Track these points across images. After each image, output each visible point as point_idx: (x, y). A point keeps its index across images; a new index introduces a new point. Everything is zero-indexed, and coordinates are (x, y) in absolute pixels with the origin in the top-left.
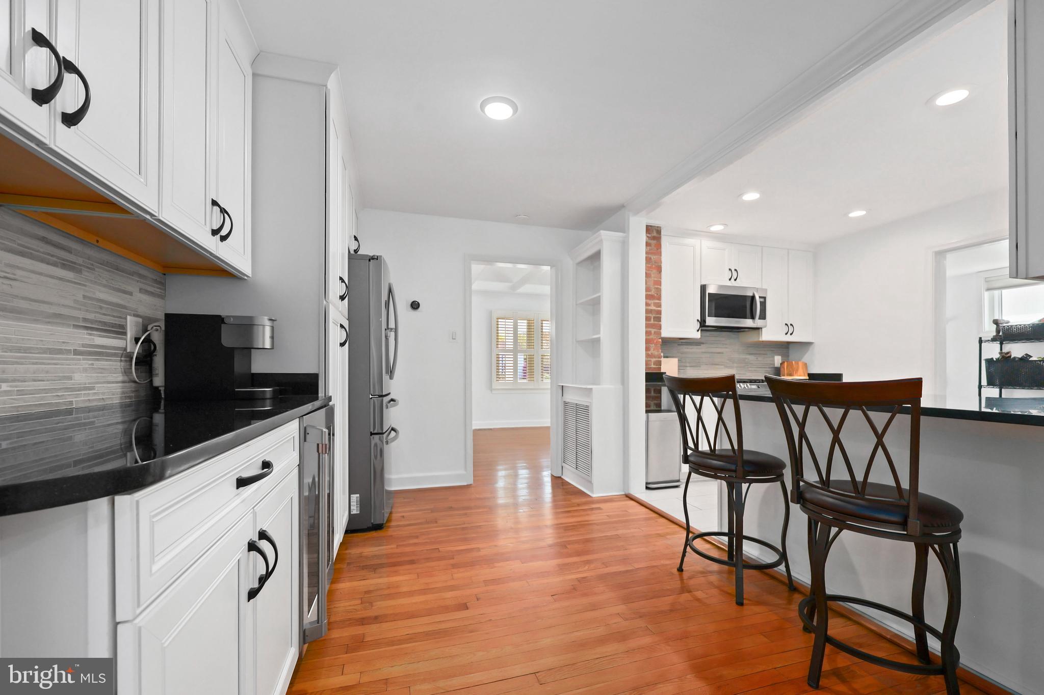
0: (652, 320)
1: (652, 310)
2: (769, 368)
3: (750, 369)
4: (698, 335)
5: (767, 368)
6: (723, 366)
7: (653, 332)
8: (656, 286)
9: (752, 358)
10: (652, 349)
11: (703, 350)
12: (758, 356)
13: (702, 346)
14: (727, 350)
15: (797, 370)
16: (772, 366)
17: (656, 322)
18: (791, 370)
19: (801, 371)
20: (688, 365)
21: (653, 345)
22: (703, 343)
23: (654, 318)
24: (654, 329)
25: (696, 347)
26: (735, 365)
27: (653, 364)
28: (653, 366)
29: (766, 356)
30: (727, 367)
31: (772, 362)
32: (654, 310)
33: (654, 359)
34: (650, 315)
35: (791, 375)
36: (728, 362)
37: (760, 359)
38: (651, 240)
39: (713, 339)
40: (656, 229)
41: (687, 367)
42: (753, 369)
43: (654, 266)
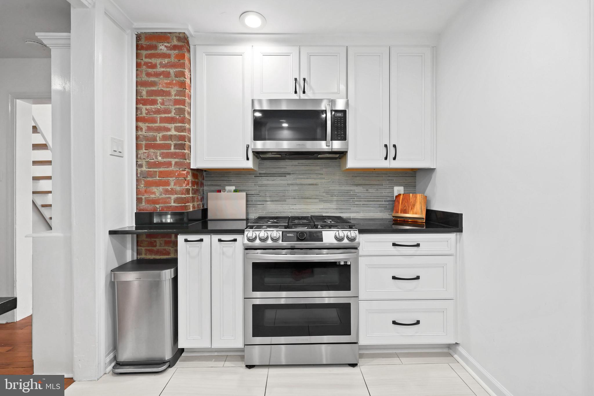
0: (172, 147)
1: (171, 135)
2: (385, 201)
3: (356, 203)
4: (249, 164)
5: (382, 201)
6: (318, 200)
7: (173, 163)
8: (178, 106)
9: (359, 190)
10: (172, 184)
11: (290, 182)
12: (368, 187)
13: (288, 176)
14: (323, 181)
15: (414, 205)
16: (389, 199)
17: (177, 151)
18: (406, 204)
19: (418, 207)
20: (268, 199)
21: (174, 178)
22: (289, 174)
23: (175, 145)
24: (175, 158)
25: (279, 178)
26: (335, 198)
27: (172, 201)
28: (173, 204)
29: (381, 187)
30: (322, 201)
31: (390, 195)
32: (175, 135)
33: (176, 196)
34: (170, 142)
35: (405, 212)
36: (324, 194)
37: (370, 190)
38: (171, 50)
39: (303, 168)
40: (176, 37)
41: (266, 201)
42: (362, 203)
43: (174, 81)
